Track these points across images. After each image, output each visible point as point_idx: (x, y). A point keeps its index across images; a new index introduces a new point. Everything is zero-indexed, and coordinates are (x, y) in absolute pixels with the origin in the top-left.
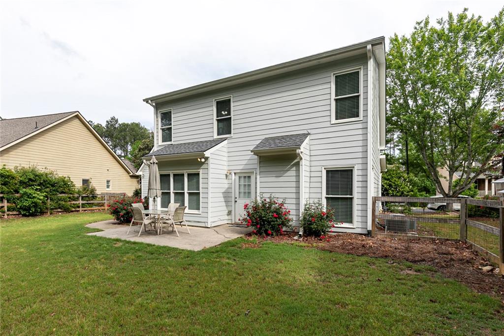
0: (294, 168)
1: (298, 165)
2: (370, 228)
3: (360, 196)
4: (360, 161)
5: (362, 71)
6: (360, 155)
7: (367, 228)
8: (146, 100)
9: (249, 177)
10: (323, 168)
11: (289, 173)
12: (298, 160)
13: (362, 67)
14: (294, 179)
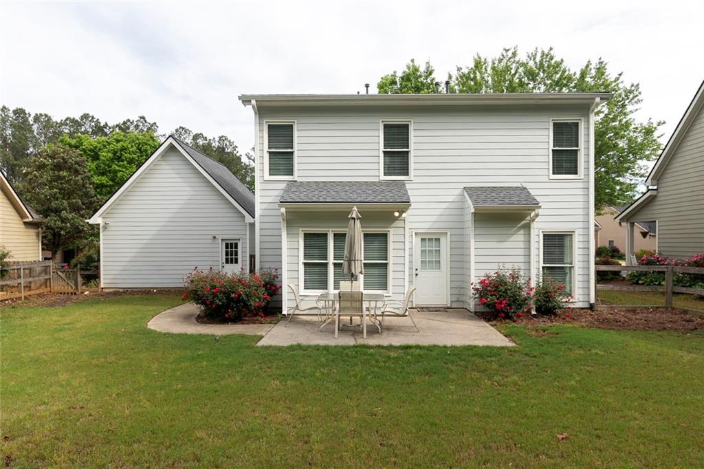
0: (522, 232)
1: (527, 227)
2: (593, 301)
3: (581, 265)
4: (580, 225)
5: (583, 123)
6: (581, 218)
7: (589, 302)
8: (246, 100)
9: (438, 240)
10: (541, 231)
11: (515, 238)
12: (528, 221)
13: (583, 119)
14: (522, 245)
